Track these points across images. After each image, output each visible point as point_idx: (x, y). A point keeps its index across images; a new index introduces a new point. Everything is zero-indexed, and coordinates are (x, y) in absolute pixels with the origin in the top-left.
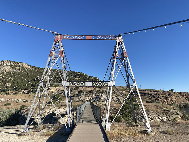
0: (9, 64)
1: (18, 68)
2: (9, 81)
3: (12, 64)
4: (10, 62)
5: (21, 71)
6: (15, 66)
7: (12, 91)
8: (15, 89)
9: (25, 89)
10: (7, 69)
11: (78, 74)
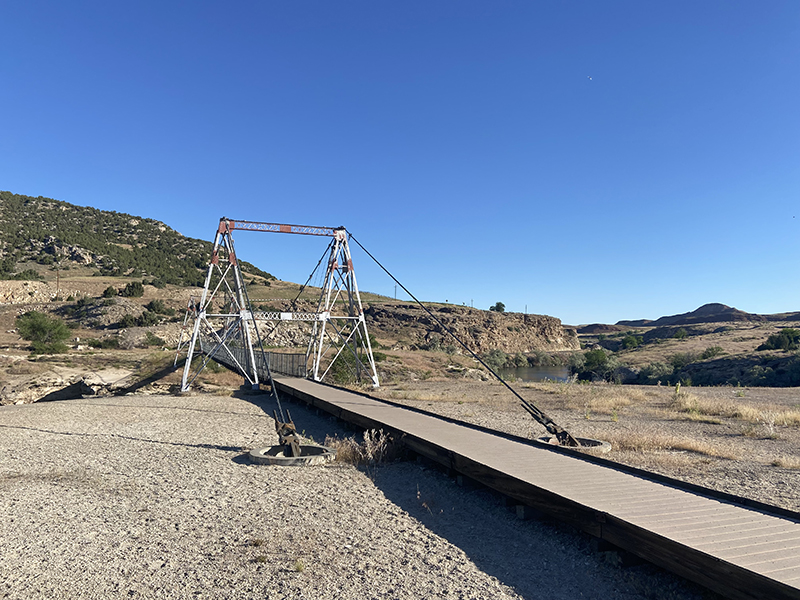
11: (129, 226)
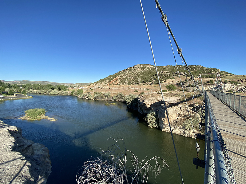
0: (140, 66)
1: (145, 68)
2: (140, 78)
3: (142, 66)
4: (141, 65)
5: (147, 70)
6: (143, 67)
7: (142, 83)
8: (144, 82)
9: (149, 82)
10: (139, 70)
11: (193, 67)
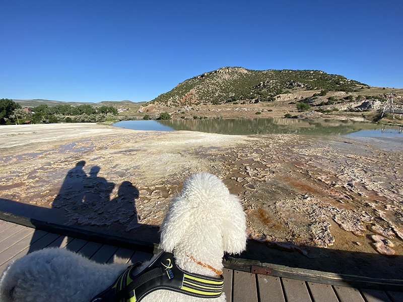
0: (227, 71)
1: (236, 75)
2: (231, 91)
3: (230, 71)
4: (228, 68)
6: (233, 73)
7: (238, 101)
8: (241, 98)
10: (227, 77)
11: (310, 74)
